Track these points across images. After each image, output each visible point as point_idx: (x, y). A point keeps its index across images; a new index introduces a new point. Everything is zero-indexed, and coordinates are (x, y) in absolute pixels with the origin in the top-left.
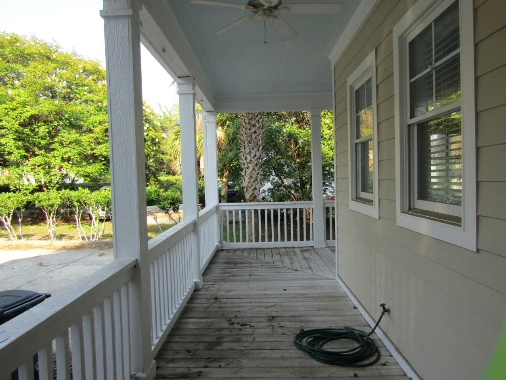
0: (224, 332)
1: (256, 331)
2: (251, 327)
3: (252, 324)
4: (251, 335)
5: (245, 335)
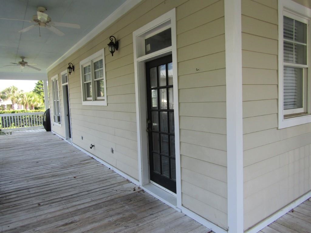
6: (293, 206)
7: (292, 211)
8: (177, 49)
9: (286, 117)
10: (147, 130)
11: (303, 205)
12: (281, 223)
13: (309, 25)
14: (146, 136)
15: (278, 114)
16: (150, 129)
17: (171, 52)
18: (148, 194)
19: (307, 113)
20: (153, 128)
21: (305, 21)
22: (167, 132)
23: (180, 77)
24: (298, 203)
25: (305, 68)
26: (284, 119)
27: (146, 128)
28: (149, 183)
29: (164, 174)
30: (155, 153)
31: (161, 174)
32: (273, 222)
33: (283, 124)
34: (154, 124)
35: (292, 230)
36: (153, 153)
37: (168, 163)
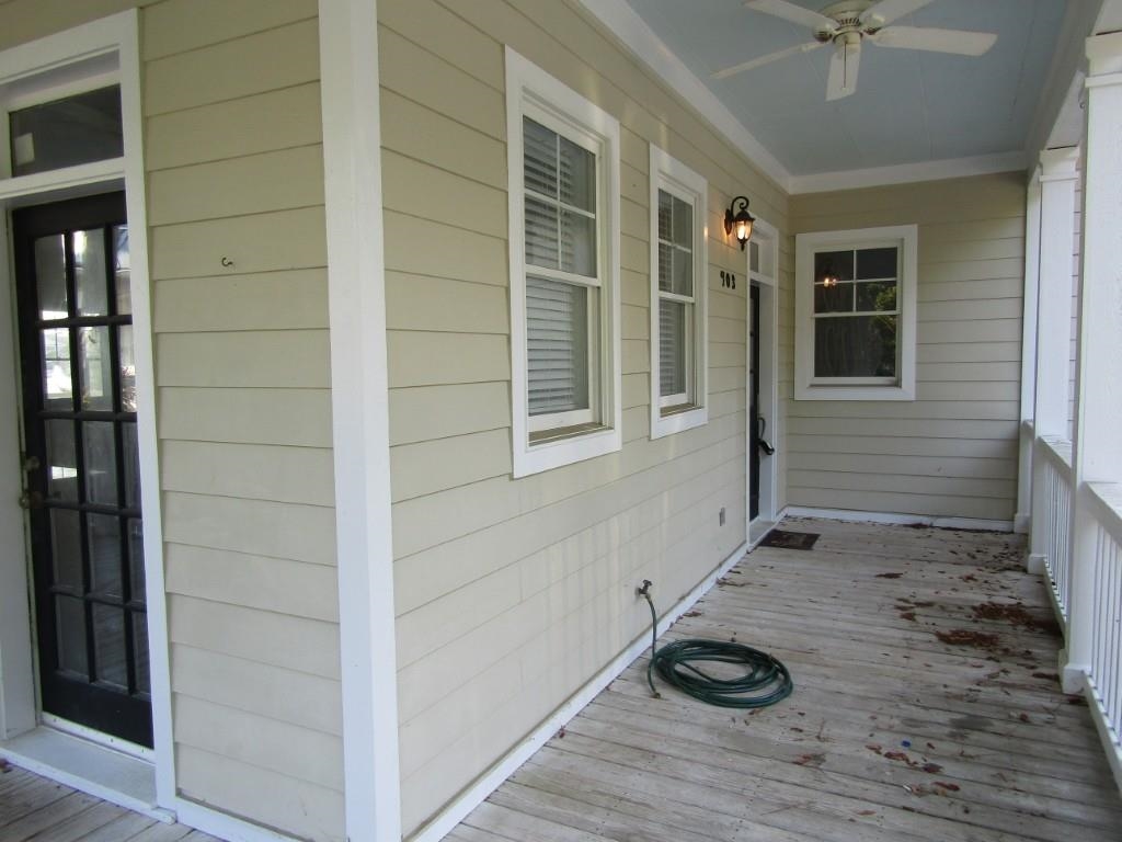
0: (951, 748)
1: (865, 735)
2: (877, 750)
3: (870, 755)
4: (877, 728)
5: (897, 732)
6: (563, 718)
7: (562, 734)
8: (148, 174)
9: (537, 438)
10: (21, 500)
11: (594, 708)
12: (525, 782)
13: (600, 157)
14: (21, 526)
15: (510, 429)
16: (38, 495)
17: (121, 181)
18: (30, 774)
19: (601, 424)
20: (50, 492)
21: (590, 145)
22: (115, 505)
23: (160, 285)
24: (578, 704)
25: (593, 287)
26: (531, 445)
27: (21, 491)
28: (37, 725)
29: (105, 679)
30: (61, 593)
31: (93, 677)
32: (503, 784)
33: (528, 460)
34: (58, 473)
35: (553, 796)
36: (53, 595)
37: (122, 635)
